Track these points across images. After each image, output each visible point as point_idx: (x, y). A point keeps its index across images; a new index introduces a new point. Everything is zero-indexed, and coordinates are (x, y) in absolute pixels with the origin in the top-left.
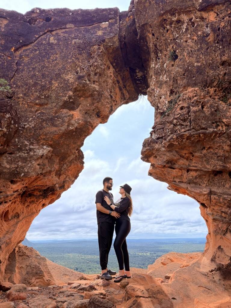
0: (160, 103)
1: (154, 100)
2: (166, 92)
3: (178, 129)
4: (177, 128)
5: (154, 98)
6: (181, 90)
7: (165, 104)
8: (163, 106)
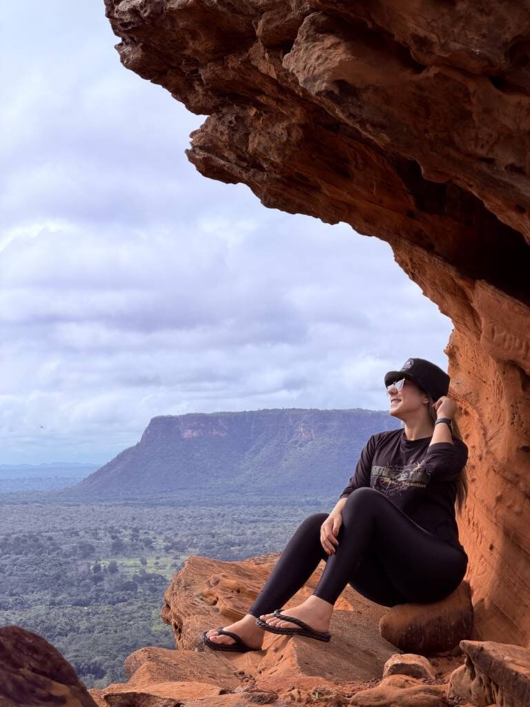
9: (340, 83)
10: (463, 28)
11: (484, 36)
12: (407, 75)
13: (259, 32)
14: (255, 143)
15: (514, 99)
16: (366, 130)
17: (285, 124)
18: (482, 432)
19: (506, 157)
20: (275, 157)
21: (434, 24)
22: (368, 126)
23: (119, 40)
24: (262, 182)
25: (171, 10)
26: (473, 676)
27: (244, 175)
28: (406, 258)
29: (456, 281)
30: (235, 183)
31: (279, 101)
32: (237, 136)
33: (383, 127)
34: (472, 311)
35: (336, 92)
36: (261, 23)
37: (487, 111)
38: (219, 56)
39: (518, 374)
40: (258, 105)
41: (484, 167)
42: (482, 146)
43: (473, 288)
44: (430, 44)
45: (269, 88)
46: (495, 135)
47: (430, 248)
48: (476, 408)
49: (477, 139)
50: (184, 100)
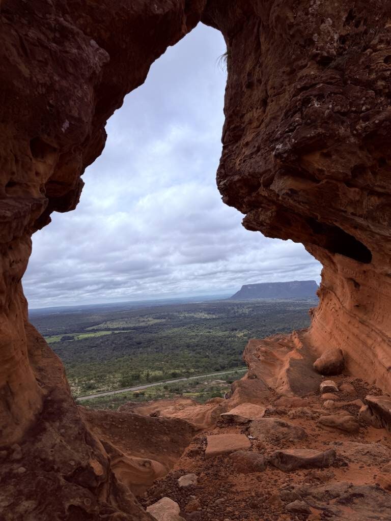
0: (319, 34)
1: (305, 22)
2: (339, 12)
3: (381, 102)
4: (379, 101)
5: (305, 18)
6: (377, 19)
7: (332, 39)
8: (327, 43)
9: (291, 190)
10: (335, 164)
11: (343, 166)
12: (315, 185)
13: (261, 181)
14: (262, 218)
15: (353, 189)
16: (300, 205)
17: (270, 211)
18: (338, 300)
19: (350, 210)
20: (268, 221)
21: (324, 164)
22: (301, 204)
23: (222, 196)
24: (264, 229)
25: (235, 181)
26: (372, 414)
27: (259, 228)
28: (310, 248)
29: (328, 254)
30: (256, 231)
31: (268, 205)
32: (256, 217)
33: (306, 203)
34: (334, 263)
35: (290, 193)
36: (262, 179)
37: (344, 194)
38: (249, 194)
39: (353, 282)
40: (262, 207)
41: (343, 214)
42: (343, 207)
43: (334, 255)
44: (324, 171)
45: (265, 201)
46: (347, 202)
47: (318, 245)
48: (332, 291)
49: (341, 204)
50: (241, 211)
